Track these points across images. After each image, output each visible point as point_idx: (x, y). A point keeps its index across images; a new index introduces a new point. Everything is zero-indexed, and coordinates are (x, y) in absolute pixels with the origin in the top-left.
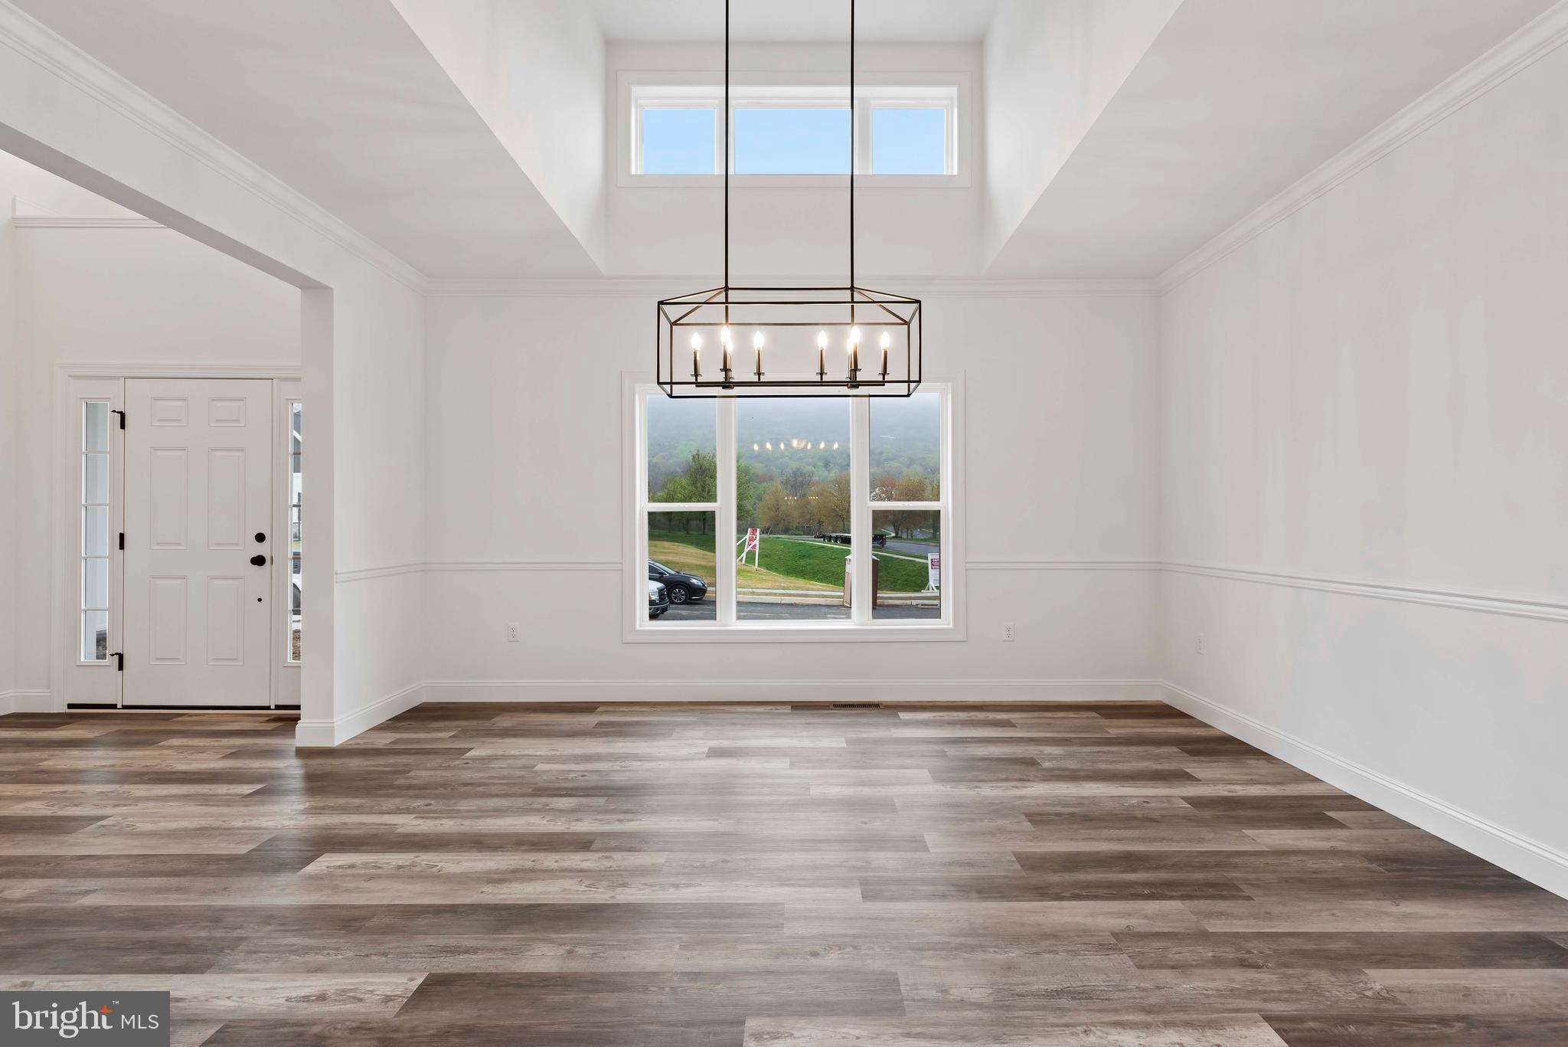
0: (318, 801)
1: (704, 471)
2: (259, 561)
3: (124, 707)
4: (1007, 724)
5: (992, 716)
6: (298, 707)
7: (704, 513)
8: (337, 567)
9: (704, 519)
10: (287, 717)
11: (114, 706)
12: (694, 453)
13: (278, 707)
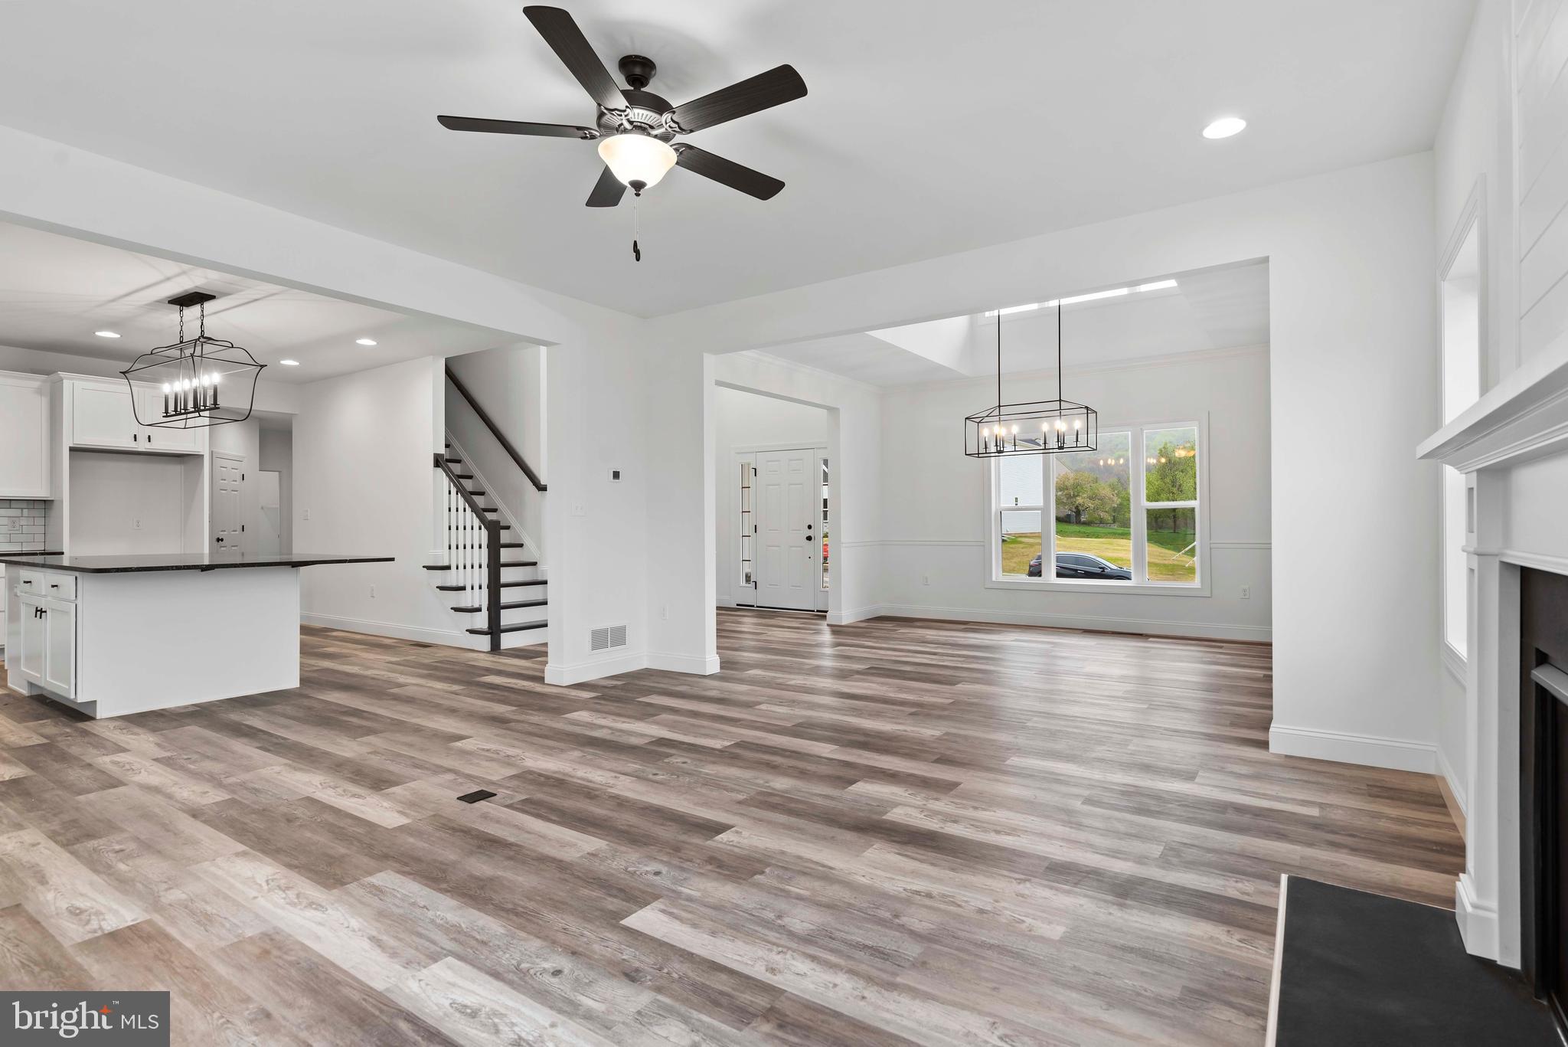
0: (836, 636)
1: (1175, 464)
2: (809, 538)
3: (757, 607)
4: (1221, 647)
5: (1214, 644)
6: (826, 612)
7: (1174, 510)
8: (843, 540)
9: (1174, 517)
10: (822, 615)
11: (753, 606)
12: (1161, 447)
13: (818, 611)
